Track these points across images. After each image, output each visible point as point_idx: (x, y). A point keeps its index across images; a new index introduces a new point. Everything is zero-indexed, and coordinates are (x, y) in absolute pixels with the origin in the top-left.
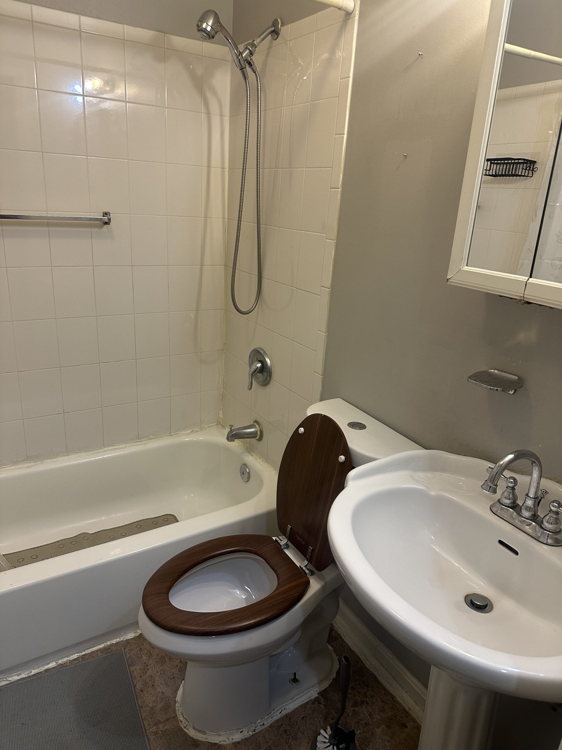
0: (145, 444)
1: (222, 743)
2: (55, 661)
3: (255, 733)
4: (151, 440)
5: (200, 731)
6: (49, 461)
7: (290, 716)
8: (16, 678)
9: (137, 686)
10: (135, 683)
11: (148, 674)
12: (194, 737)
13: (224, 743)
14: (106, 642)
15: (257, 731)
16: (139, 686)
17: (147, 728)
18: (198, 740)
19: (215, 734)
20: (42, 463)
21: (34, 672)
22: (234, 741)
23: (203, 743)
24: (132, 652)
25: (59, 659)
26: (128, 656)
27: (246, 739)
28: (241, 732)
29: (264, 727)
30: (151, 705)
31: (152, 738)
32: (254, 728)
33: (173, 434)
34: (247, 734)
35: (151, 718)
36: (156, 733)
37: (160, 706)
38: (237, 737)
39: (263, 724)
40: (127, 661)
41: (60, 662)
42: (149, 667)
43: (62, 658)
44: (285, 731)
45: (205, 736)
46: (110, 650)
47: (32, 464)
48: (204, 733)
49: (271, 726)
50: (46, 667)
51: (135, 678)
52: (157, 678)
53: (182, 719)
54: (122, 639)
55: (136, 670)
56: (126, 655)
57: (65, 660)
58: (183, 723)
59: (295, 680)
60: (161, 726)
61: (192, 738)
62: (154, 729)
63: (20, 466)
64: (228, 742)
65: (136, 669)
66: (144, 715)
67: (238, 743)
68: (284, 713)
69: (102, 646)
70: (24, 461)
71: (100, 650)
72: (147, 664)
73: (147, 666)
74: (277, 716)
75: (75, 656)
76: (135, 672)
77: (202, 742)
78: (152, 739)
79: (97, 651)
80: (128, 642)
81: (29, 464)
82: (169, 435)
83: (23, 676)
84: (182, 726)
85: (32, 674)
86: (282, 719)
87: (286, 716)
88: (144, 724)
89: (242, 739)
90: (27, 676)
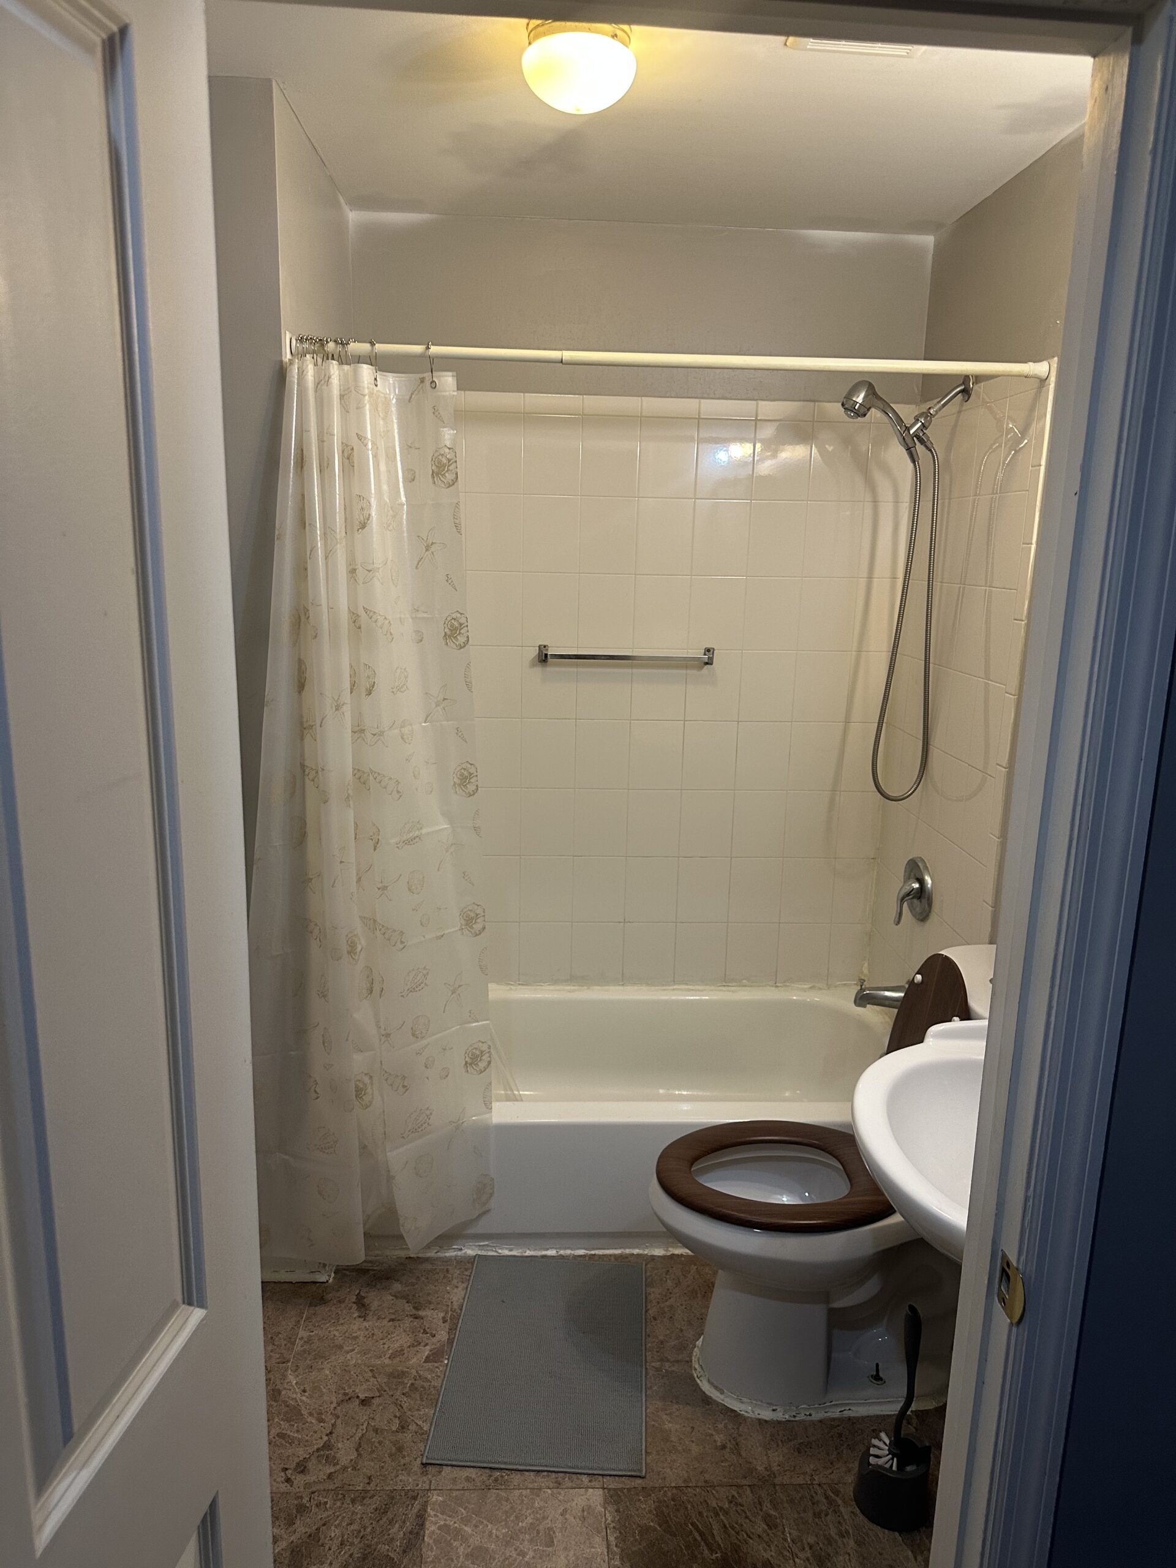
0: (733, 991)
1: (743, 1413)
2: (556, 1249)
3: (793, 1419)
4: (744, 988)
5: (716, 1388)
6: (599, 988)
7: (855, 1421)
8: (506, 1252)
9: (650, 1312)
10: (649, 1307)
11: (668, 1303)
12: (706, 1392)
13: (746, 1414)
14: (624, 1248)
15: (797, 1419)
16: (652, 1312)
17: (648, 1360)
18: (711, 1398)
19: (735, 1397)
20: (588, 988)
21: (528, 1253)
22: (760, 1417)
23: (718, 1404)
24: (656, 1271)
25: (560, 1248)
26: (648, 1274)
27: (779, 1422)
28: (774, 1410)
29: (809, 1418)
30: (661, 1338)
31: (651, 1372)
32: (794, 1414)
33: (779, 985)
34: (780, 1416)
35: (657, 1352)
36: (657, 1370)
37: (673, 1343)
38: (766, 1414)
39: (810, 1415)
40: (646, 1280)
41: (562, 1252)
42: (671, 1296)
43: (565, 1249)
44: (840, 1435)
45: (722, 1397)
46: (627, 1260)
47: (576, 988)
48: (722, 1392)
49: (821, 1421)
50: (544, 1253)
51: (651, 1301)
52: (679, 1312)
53: (697, 1366)
54: (646, 1253)
55: (653, 1292)
56: (646, 1273)
57: (568, 1252)
58: (697, 1372)
59: (877, 1377)
60: (667, 1365)
61: (704, 1393)
62: (658, 1364)
63: (561, 987)
64: (751, 1415)
65: (655, 1293)
66: (650, 1345)
67: (766, 1421)
68: (846, 1414)
69: (618, 1252)
70: (566, 981)
71: (615, 1256)
72: (670, 1291)
73: (671, 1293)
74: (835, 1413)
75: (582, 1252)
76: (652, 1295)
77: (715, 1401)
78: (651, 1374)
79: (611, 1255)
80: (653, 1258)
81: (572, 988)
82: (773, 986)
83: (514, 1253)
84: (695, 1375)
85: (527, 1254)
86: (841, 1420)
87: (849, 1419)
88: (646, 1356)
89: (772, 1419)
90: (519, 1254)
